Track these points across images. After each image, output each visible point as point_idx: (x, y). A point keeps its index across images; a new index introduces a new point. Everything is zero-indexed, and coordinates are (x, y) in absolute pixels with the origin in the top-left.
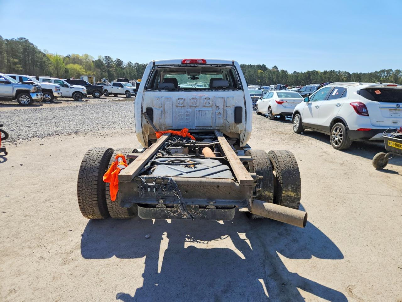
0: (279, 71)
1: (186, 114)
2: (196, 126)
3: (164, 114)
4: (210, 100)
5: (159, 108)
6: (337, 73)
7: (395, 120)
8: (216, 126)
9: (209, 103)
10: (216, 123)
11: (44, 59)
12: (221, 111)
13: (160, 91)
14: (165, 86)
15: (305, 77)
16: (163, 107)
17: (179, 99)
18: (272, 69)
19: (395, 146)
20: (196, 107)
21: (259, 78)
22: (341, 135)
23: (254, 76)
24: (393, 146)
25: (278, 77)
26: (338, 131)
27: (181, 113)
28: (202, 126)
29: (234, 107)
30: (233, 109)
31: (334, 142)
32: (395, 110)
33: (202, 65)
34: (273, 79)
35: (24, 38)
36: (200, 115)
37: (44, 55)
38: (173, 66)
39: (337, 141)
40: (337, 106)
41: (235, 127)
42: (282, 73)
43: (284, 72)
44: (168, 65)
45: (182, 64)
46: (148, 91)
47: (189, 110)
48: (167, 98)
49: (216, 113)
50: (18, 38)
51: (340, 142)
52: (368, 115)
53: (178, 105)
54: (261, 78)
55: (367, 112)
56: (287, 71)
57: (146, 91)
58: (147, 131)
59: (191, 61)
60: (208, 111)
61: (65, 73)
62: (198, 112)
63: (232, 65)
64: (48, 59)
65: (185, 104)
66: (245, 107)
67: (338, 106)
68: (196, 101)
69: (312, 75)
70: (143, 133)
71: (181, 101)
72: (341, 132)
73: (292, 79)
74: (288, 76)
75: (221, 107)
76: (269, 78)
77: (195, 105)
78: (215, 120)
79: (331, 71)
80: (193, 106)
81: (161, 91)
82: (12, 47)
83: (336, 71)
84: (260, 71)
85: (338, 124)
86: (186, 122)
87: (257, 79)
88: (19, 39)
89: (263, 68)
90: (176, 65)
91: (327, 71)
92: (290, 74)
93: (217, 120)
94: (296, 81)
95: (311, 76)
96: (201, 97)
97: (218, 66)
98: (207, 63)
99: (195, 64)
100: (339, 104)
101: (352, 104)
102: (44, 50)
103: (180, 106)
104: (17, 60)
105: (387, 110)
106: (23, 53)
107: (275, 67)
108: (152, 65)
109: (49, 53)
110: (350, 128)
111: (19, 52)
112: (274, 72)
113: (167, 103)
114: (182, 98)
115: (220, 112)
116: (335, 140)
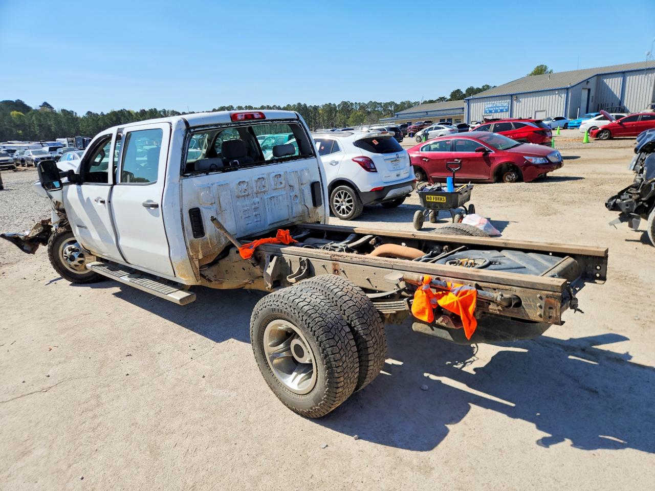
0: (57, 112)
1: (253, 207)
2: (270, 225)
3: (222, 215)
4: (282, 178)
5: (211, 206)
6: (162, 113)
7: (397, 172)
8: (294, 217)
9: (281, 183)
10: (294, 211)
12: (298, 194)
13: (207, 174)
14: (210, 164)
15: (111, 122)
16: (217, 202)
17: (239, 184)
18: (40, 108)
19: (435, 201)
20: (264, 192)
21: (17, 126)
22: (348, 202)
23: (5, 123)
24: (432, 200)
25: (58, 123)
26: (343, 196)
27: (246, 208)
28: (278, 222)
29: (309, 183)
30: (309, 187)
31: (340, 212)
32: (395, 161)
33: (261, 121)
34: (51, 126)
36: (273, 205)
38: (219, 127)
39: (346, 210)
40: (332, 164)
41: (314, 212)
42: (65, 115)
43: (68, 114)
44: (212, 125)
46: (188, 176)
47: (257, 200)
48: (222, 185)
49: (291, 196)
51: (350, 210)
52: (376, 171)
53: (240, 194)
54: (22, 126)
55: (375, 168)
56: (72, 111)
57: (182, 177)
58: (198, 252)
59: (245, 115)
60: (282, 195)
62: (269, 200)
63: (297, 120)
65: (250, 192)
66: (321, 181)
67: (334, 164)
68: (264, 182)
69: (122, 118)
70: (191, 259)
71: (244, 186)
72: (349, 197)
73: (89, 126)
74: (79, 121)
75: (296, 186)
76: (40, 126)
77: (262, 190)
78: (292, 208)
79: (151, 110)
80: (261, 193)
81: (209, 173)
83: (158, 110)
84: (15, 112)
85: (342, 188)
86: (255, 220)
87: (13, 129)
89: (20, 105)
90: (224, 124)
91: (144, 110)
92: (81, 117)
93: (294, 209)
94: (96, 128)
95: (120, 118)
96: (269, 174)
97: (281, 122)
98: (267, 119)
99: (251, 121)
100: (334, 161)
101: (355, 159)
103: (242, 196)
105: (389, 162)
107: (46, 105)
108: (184, 127)
110: (362, 190)
112: (47, 114)
113: (223, 193)
114: (243, 182)
115: (296, 194)
116: (341, 209)
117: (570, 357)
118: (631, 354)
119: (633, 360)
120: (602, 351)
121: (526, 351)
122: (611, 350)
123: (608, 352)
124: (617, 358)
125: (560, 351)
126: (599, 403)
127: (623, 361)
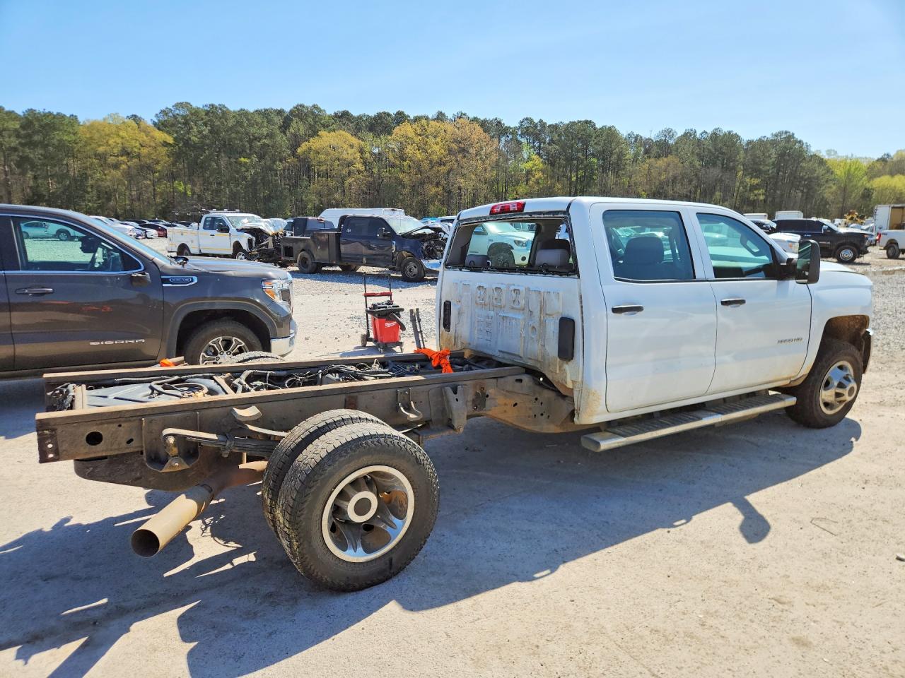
1: (487, 320)
8: (530, 359)
9: (520, 302)
10: (529, 350)
11: (820, 171)
12: (537, 325)
13: (461, 270)
17: (479, 288)
20: (500, 307)
27: (479, 318)
29: (558, 317)
30: (557, 322)
33: (517, 214)
35: (786, 132)
36: (505, 328)
37: (822, 162)
41: (560, 367)
45: (490, 214)
47: (492, 313)
48: (467, 284)
49: (529, 326)
50: (774, 133)
53: (478, 301)
60: (516, 319)
61: (861, 200)
62: (501, 320)
63: (564, 213)
64: (829, 171)
65: (487, 301)
68: (501, 294)
71: (482, 291)
75: (537, 314)
77: (498, 304)
78: (528, 343)
80: (496, 306)
82: (756, 155)
88: (776, 135)
90: (483, 218)
93: (530, 346)
96: (508, 286)
98: (525, 212)
99: (507, 214)
102: (829, 152)
103: (480, 304)
104: (756, 181)
106: (776, 165)
109: (838, 157)
111: (767, 163)
113: (465, 294)
114: (483, 288)
117: (105, 601)
118: (21, 662)
119: (12, 651)
120: (68, 641)
121: (166, 575)
122: (54, 650)
123: (57, 644)
124: (38, 642)
125: (124, 601)
126: (36, 571)
127: (28, 642)
